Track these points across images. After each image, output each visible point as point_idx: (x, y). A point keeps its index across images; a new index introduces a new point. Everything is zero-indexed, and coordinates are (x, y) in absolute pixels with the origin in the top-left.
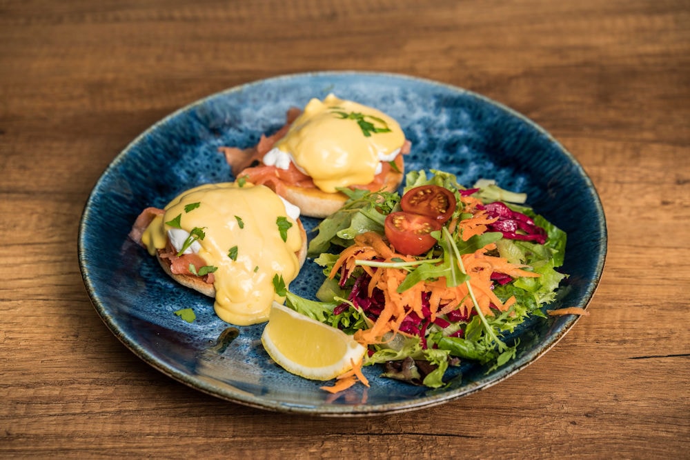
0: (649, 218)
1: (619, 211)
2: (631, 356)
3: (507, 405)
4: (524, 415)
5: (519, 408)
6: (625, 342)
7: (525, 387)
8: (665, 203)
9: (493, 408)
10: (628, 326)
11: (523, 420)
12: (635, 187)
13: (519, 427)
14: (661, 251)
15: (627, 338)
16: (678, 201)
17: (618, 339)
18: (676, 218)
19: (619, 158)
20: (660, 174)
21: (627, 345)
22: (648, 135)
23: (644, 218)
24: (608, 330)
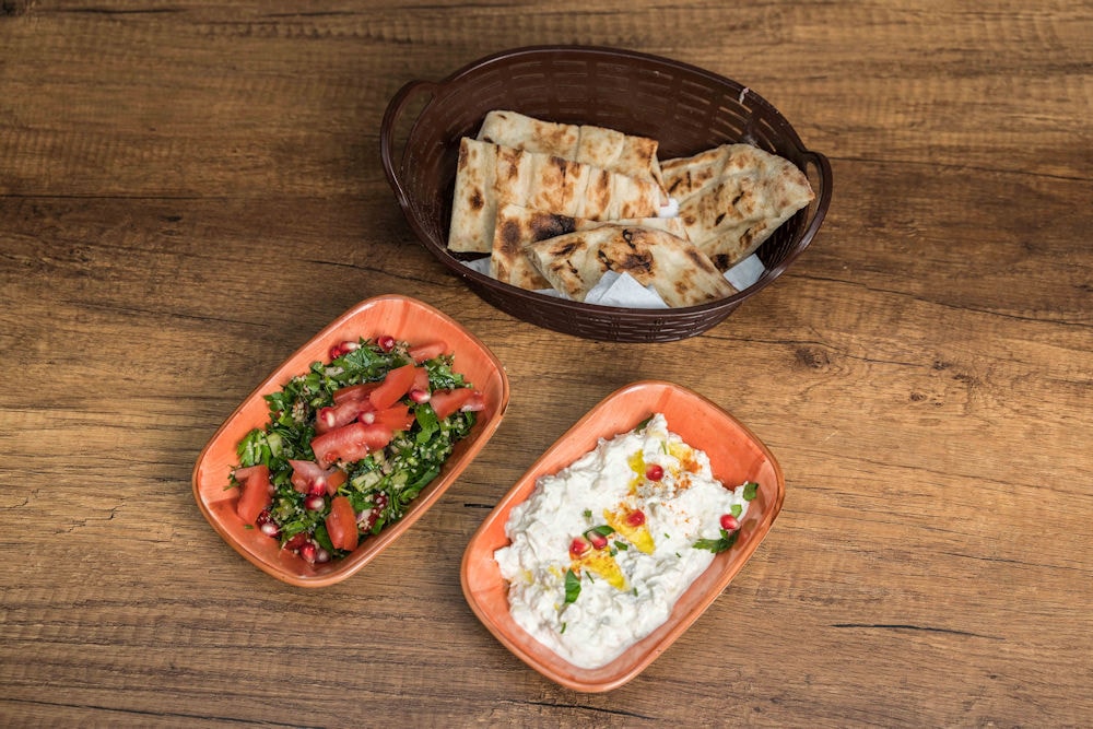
0: (893, 420)
1: (860, 406)
2: (835, 622)
3: (690, 678)
4: (706, 693)
5: (704, 684)
6: (831, 601)
7: (713, 655)
8: (914, 398)
9: (675, 681)
10: (839, 579)
11: (705, 699)
12: (886, 369)
13: (699, 709)
14: (897, 471)
15: (835, 597)
16: (930, 395)
17: (825, 597)
18: (923, 422)
19: (875, 322)
20: (918, 351)
21: (834, 607)
22: (916, 286)
23: (886, 420)
24: (816, 583)
